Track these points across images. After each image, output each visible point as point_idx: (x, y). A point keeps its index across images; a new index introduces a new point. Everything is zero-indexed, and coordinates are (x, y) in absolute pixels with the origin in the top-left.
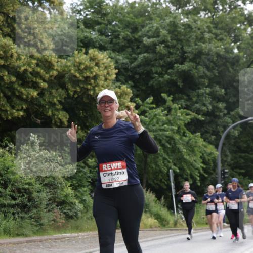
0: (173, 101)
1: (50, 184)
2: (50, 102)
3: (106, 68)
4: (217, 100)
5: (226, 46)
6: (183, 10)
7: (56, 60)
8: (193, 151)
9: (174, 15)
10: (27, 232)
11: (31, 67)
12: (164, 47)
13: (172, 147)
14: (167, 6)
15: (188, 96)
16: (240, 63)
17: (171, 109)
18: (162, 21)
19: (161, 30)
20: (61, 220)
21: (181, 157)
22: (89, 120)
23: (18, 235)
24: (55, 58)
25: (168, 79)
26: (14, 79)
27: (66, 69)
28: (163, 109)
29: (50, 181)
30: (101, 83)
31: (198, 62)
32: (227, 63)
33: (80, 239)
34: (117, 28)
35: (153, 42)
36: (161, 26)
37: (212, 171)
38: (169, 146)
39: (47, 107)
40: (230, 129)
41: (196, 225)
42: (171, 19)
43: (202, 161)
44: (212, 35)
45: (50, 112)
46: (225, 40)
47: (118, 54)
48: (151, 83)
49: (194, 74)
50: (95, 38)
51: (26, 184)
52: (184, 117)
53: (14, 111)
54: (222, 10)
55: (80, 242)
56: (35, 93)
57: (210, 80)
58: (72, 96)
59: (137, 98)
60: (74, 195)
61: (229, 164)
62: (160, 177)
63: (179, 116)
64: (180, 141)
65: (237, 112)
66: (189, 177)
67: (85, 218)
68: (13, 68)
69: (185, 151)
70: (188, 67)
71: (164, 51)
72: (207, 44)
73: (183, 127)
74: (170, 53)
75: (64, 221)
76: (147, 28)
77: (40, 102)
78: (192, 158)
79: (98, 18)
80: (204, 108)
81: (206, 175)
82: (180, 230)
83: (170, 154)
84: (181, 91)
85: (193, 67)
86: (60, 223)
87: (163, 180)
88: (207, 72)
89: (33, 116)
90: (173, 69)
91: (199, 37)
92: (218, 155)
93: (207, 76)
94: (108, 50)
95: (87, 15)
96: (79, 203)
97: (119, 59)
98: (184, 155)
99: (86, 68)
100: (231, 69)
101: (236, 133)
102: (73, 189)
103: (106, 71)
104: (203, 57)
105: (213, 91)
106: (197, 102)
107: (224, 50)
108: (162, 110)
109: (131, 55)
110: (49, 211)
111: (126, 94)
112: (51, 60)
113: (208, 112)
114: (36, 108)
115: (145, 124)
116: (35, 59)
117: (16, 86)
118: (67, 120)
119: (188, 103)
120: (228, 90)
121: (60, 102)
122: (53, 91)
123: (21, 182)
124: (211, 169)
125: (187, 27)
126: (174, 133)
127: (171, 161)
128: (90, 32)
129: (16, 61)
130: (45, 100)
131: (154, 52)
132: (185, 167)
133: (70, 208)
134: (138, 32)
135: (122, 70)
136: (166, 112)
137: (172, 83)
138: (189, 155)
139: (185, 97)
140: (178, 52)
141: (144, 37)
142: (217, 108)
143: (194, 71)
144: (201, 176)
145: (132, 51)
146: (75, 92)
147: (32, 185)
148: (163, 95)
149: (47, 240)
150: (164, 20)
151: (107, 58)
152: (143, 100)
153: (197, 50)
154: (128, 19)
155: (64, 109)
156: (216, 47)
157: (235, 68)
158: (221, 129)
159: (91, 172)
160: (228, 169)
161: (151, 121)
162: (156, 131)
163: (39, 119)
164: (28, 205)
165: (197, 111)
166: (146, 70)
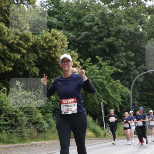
0: (103, 60)
1: (28, 112)
2: (28, 62)
3: (62, 40)
4: (130, 60)
5: (135, 27)
6: (109, 5)
7: (31, 36)
8: (115, 91)
9: (103, 8)
10: (14, 141)
11: (16, 41)
12: (97, 27)
13: (103, 89)
14: (99, 2)
15: (112, 57)
16: (144, 37)
17: (102, 65)
18: (96, 12)
19: (95, 17)
20: (35, 133)
21: (108, 95)
22: (52, 73)
23: (9, 143)
24: (31, 35)
25: (100, 47)
26: (6, 48)
27: (38, 41)
28: (97, 65)
29: (28, 110)
30: (59, 49)
31: (118, 37)
32: (136, 38)
33: (47, 145)
34: (68, 16)
35: (90, 25)
36: (95, 15)
37: (127, 103)
38: (100, 88)
39: (26, 64)
40: (138, 78)
41: (117, 136)
42: (102, 11)
43: (121, 97)
44: (126, 20)
45: (28, 68)
46: (135, 23)
47: (69, 32)
48: (89, 50)
49: (116, 44)
50: (55, 22)
51: (14, 112)
52: (110, 71)
53: (6, 67)
54: (132, 5)
55: (47, 147)
56: (19, 56)
57: (125, 47)
58: (41, 58)
59: (81, 59)
60: (43, 118)
61: (137, 99)
62: (95, 107)
63: (107, 70)
64: (108, 85)
65: (142, 67)
66: (113, 107)
67: (50, 132)
68: (5, 41)
69: (111, 91)
70: (112, 40)
71: (97, 30)
72: (123, 26)
73: (109, 76)
74: (101, 32)
75: (37, 134)
76: (87, 16)
77: (21, 61)
78: (115, 95)
79: (57, 10)
80: (122, 65)
81: (123, 106)
82: (108, 139)
83: (101, 93)
84: (107, 54)
86: (35, 135)
87: (97, 109)
88: (123, 43)
89: (17, 70)
90: (103, 41)
91: (119, 22)
93: (123, 46)
94: (63, 29)
95: (50, 8)
96: (46, 123)
97: (70, 35)
98: (110, 94)
99: (50, 41)
100: (138, 41)
101: (142, 80)
102: (42, 115)
103: (62, 42)
104: (121, 34)
105: (127, 54)
106: (117, 61)
107: (134, 29)
109: (77, 33)
110: (28, 128)
111: (74, 57)
112: (28, 36)
113: (124, 67)
114: (19, 65)
116: (18, 35)
117: (7, 52)
118: (38, 72)
119: (112, 62)
120: (136, 54)
121: (34, 61)
122: (30, 55)
123: (11, 110)
124: (126, 102)
125: (111, 15)
126: (103, 80)
127: (102, 97)
128: (52, 19)
129: (7, 37)
130: (25, 60)
131: (91, 31)
132: (111, 101)
133: (40, 126)
134: (81, 19)
135: (72, 42)
136: (99, 67)
137: (102, 50)
138: (113, 93)
139: (110, 58)
140: (106, 31)
141: (85, 22)
142: (130, 65)
143: (116, 42)
144: (120, 106)
145: (78, 30)
146: (43, 55)
147: (17, 112)
148: (97, 57)
149: (26, 146)
150: (97, 11)
151: (63, 35)
152: (85, 60)
153: (117, 30)
154: (75, 11)
155: (37, 66)
156: (129, 28)
157: (140, 41)
158: (132, 77)
159: (53, 104)
160: (136, 102)
161: (89, 73)
162: (93, 79)
163: (21, 72)
164: (15, 125)
165: (117, 66)
166: (86, 42)
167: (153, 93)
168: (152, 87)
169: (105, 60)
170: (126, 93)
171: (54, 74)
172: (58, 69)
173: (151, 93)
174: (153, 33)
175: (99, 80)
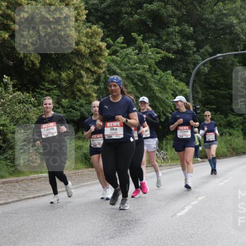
0: (142, 40)
3: (76, 8)
4: (186, 38)
7: (26, 2)
8: (165, 89)
10: (3, 174)
11: (1, 10)
13: (144, 86)
15: (158, 35)
16: (207, 1)
17: (143, 48)
21: (153, 95)
22: (62, 61)
25: (138, 18)
29: (24, 122)
31: (166, 1)
32: (195, 2)
38: (140, 85)
40: (199, 67)
41: (171, 161)
45: (22, 54)
48: (121, 23)
49: (162, 13)
52: (155, 56)
56: (6, 35)
57: (179, 18)
59: (108, 38)
61: (200, 101)
63: (150, 55)
64: (152, 79)
65: (206, 49)
66: (162, 114)
69: (157, 88)
70: (157, 7)
73: (154, 65)
77: (11, 44)
78: (164, 96)
80: (174, 47)
83: (142, 93)
84: (151, 30)
85: (162, 7)
88: (175, 11)
89: (4, 58)
90: (143, 9)
92: (190, 92)
93: (176, 15)
98: (156, 93)
100: (198, 8)
101: (206, 70)
103: (76, 12)
105: (182, 29)
106: (167, 41)
108: (133, 49)
111: (97, 34)
112: (21, 2)
113: (178, 50)
114: (8, 50)
115: (117, 64)
116: (5, 1)
118: (39, 61)
119: (158, 42)
120: (197, 28)
126: (145, 71)
132: (158, 105)
135: (92, 10)
136: (137, 51)
137: (142, 23)
138: (160, 92)
139: (155, 36)
142: (187, 46)
143: (163, 10)
147: (7, 126)
148: (133, 34)
149: (22, 181)
152: (114, 40)
157: (202, 7)
158: (191, 66)
159: (65, 112)
160: (199, 105)
161: (121, 61)
162: (128, 70)
163: (11, 61)
164: (3, 147)
165: (168, 49)
166: (116, 11)
167: (225, 91)
168: (223, 82)
169: (146, 40)
170: (181, 91)
171: (65, 64)
172: (71, 55)
173: (222, 90)
175: (137, 71)
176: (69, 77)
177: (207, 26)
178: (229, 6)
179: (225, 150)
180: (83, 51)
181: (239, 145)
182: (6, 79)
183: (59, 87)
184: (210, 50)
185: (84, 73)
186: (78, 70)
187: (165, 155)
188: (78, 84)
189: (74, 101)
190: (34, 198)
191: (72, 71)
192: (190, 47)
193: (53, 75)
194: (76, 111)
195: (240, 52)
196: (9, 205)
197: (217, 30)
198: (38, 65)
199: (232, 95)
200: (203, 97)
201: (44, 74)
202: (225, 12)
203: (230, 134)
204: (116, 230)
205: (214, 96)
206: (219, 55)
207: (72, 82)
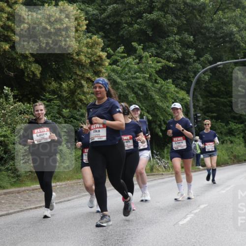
0: (143, 49)
2: (22, 55)
3: (76, 19)
4: (186, 47)
8: (165, 97)
10: (4, 184)
13: (145, 95)
15: (158, 44)
16: (206, 10)
17: (143, 57)
21: (154, 104)
22: (62, 71)
25: (138, 28)
28: (134, 57)
31: (166, 11)
32: (194, 11)
33: (58, 188)
38: (141, 94)
39: (19, 60)
40: (199, 75)
41: (172, 170)
45: (22, 65)
47: (87, 5)
48: (121, 33)
49: (162, 22)
51: (1, 136)
52: (155, 65)
55: (58, 191)
56: (7, 47)
57: (178, 28)
59: (108, 48)
61: (201, 109)
63: (150, 64)
64: (153, 88)
65: (206, 58)
66: (162, 123)
69: (158, 97)
70: (157, 16)
71: (133, 1)
73: (155, 74)
74: (139, 3)
77: (12, 55)
78: (165, 104)
80: (174, 55)
82: (157, 174)
83: (143, 102)
84: (151, 40)
88: (175, 20)
89: (5, 69)
90: (142, 19)
92: (190, 100)
93: (175, 24)
94: (78, 2)
97: (89, 11)
98: (157, 102)
100: (198, 16)
101: (207, 78)
103: (76, 22)
104: (171, 5)
105: (182, 38)
106: (167, 50)
108: (133, 59)
109: (100, 6)
111: (97, 44)
113: (178, 58)
115: (117, 73)
116: (5, 13)
118: (40, 72)
119: (159, 51)
120: (197, 37)
121: (32, 55)
126: (146, 80)
127: (144, 108)
130: (17, 53)
131: (123, 2)
132: (159, 114)
135: (92, 20)
136: (137, 60)
137: (142, 32)
138: (161, 101)
139: (155, 45)
140: (146, 2)
142: (187, 54)
143: (163, 20)
145: (102, 2)
147: (8, 137)
148: (133, 43)
149: (25, 190)
151: (77, 10)
152: (114, 50)
155: (36, 62)
157: (202, 16)
158: (191, 74)
159: (66, 122)
160: (200, 113)
161: (123, 70)
162: (128, 79)
163: (12, 72)
164: (4, 158)
165: (167, 58)
166: (116, 20)
167: (226, 98)
168: (224, 90)
169: (146, 49)
170: (182, 100)
171: (66, 74)
172: (71, 66)
173: (222, 98)
174: (222, 3)
175: (138, 80)
176: (70, 87)
177: (207, 34)
178: (229, 15)
179: (227, 158)
180: (84, 61)
181: (240, 153)
182: (7, 89)
183: (60, 97)
184: (211, 58)
185: (85, 82)
186: (79, 80)
187: (166, 163)
188: (78, 94)
189: (75, 111)
190: (36, 208)
191: (73, 81)
192: (190, 55)
193: (54, 85)
194: (77, 121)
195: (240, 60)
196: (11, 215)
197: (217, 38)
198: (39, 75)
199: (232, 102)
200: (204, 105)
201: (45, 85)
202: (224, 20)
203: (232, 142)
204: (118, 240)
205: (215, 104)
206: (219, 63)
207: (72, 92)
